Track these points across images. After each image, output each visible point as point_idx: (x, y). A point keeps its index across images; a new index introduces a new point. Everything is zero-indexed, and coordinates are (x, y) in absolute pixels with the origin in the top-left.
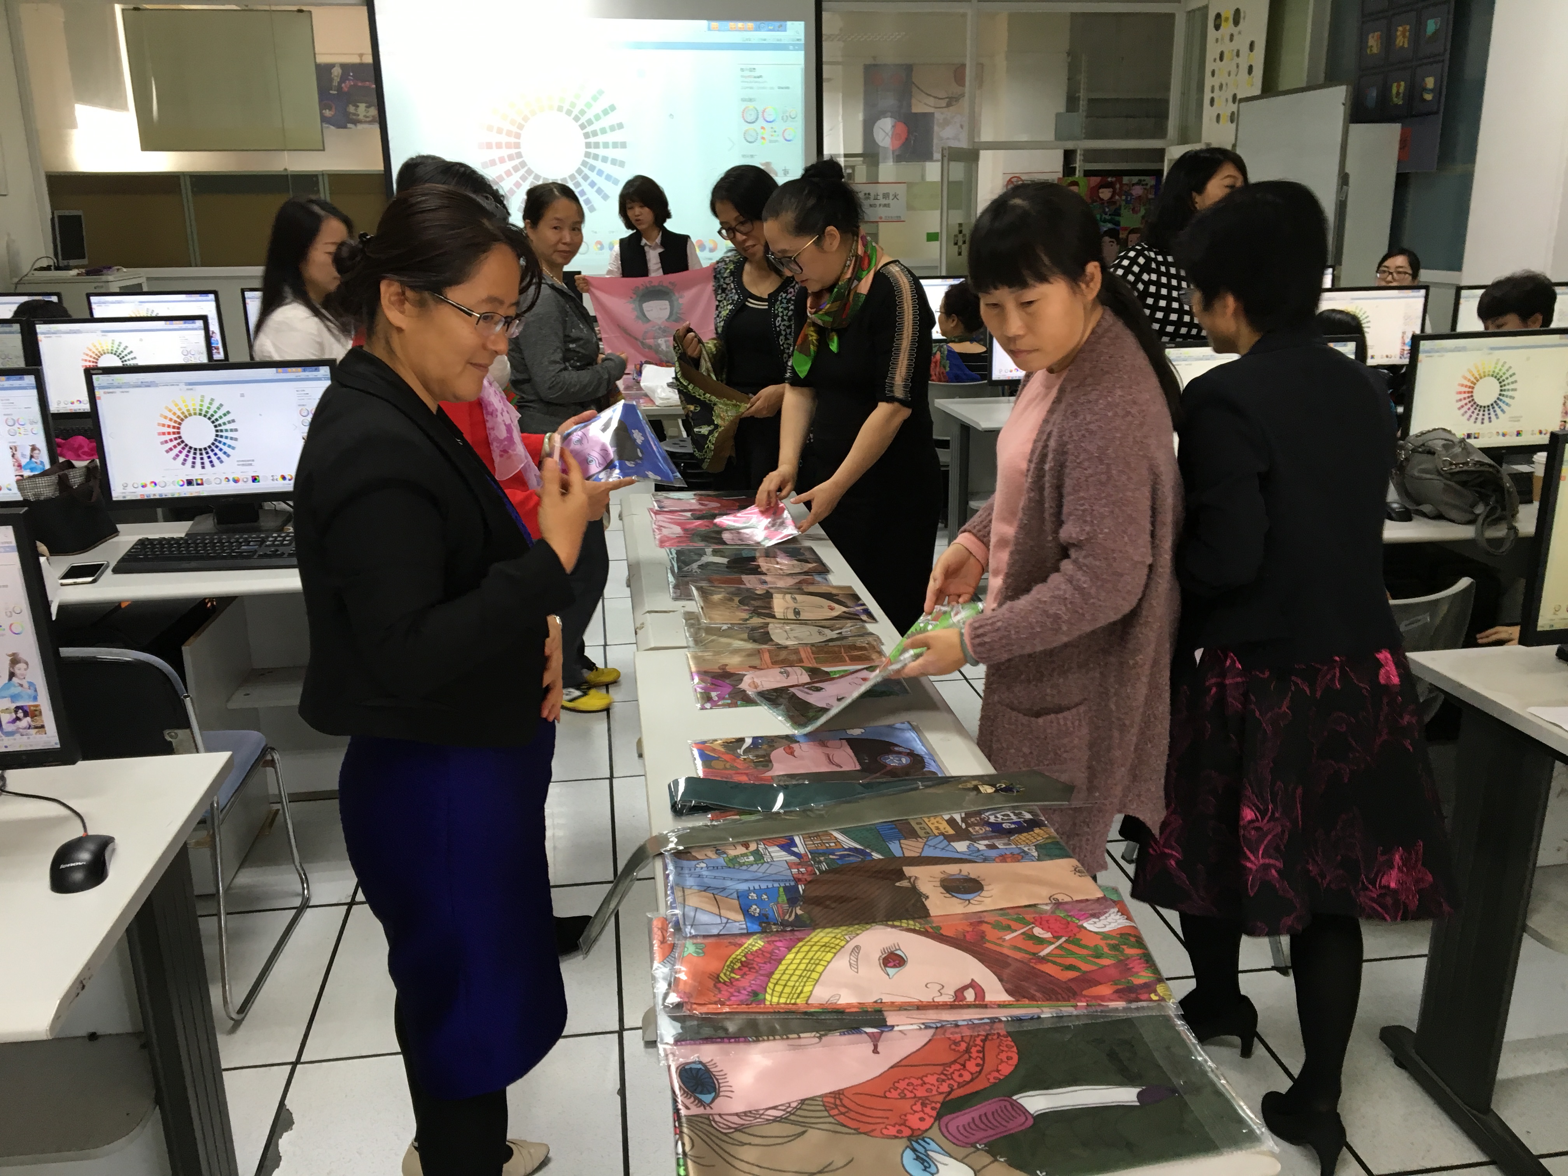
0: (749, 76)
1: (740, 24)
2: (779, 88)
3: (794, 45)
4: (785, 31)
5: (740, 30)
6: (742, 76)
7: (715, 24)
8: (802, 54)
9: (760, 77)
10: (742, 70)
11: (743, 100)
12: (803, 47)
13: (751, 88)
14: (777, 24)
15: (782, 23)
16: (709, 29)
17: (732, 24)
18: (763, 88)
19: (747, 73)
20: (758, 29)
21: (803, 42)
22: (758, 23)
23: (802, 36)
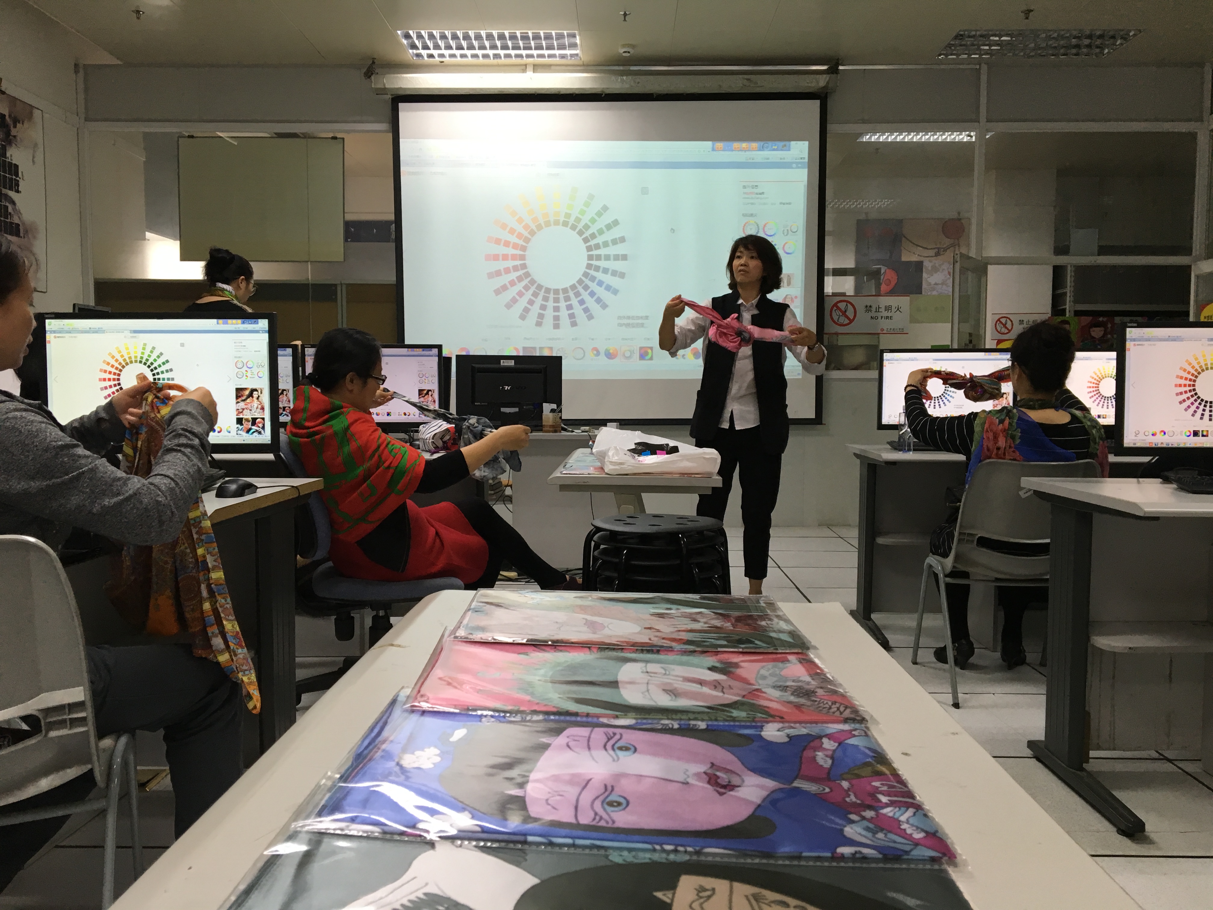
0: (752, 193)
1: (744, 145)
2: (781, 203)
3: (797, 163)
4: (789, 150)
5: (744, 150)
6: (745, 193)
7: (719, 145)
8: (805, 172)
9: (763, 193)
10: (744, 187)
11: (744, 215)
12: (806, 165)
13: (752, 204)
14: (781, 144)
15: (787, 143)
16: (713, 149)
17: (736, 145)
18: (764, 204)
19: (748, 190)
20: (762, 149)
21: (806, 160)
22: (762, 143)
23: (806, 155)
